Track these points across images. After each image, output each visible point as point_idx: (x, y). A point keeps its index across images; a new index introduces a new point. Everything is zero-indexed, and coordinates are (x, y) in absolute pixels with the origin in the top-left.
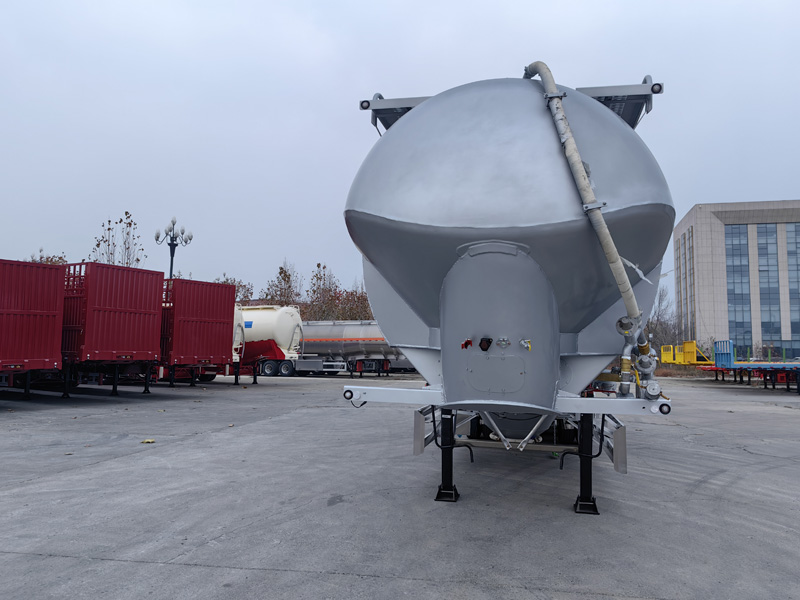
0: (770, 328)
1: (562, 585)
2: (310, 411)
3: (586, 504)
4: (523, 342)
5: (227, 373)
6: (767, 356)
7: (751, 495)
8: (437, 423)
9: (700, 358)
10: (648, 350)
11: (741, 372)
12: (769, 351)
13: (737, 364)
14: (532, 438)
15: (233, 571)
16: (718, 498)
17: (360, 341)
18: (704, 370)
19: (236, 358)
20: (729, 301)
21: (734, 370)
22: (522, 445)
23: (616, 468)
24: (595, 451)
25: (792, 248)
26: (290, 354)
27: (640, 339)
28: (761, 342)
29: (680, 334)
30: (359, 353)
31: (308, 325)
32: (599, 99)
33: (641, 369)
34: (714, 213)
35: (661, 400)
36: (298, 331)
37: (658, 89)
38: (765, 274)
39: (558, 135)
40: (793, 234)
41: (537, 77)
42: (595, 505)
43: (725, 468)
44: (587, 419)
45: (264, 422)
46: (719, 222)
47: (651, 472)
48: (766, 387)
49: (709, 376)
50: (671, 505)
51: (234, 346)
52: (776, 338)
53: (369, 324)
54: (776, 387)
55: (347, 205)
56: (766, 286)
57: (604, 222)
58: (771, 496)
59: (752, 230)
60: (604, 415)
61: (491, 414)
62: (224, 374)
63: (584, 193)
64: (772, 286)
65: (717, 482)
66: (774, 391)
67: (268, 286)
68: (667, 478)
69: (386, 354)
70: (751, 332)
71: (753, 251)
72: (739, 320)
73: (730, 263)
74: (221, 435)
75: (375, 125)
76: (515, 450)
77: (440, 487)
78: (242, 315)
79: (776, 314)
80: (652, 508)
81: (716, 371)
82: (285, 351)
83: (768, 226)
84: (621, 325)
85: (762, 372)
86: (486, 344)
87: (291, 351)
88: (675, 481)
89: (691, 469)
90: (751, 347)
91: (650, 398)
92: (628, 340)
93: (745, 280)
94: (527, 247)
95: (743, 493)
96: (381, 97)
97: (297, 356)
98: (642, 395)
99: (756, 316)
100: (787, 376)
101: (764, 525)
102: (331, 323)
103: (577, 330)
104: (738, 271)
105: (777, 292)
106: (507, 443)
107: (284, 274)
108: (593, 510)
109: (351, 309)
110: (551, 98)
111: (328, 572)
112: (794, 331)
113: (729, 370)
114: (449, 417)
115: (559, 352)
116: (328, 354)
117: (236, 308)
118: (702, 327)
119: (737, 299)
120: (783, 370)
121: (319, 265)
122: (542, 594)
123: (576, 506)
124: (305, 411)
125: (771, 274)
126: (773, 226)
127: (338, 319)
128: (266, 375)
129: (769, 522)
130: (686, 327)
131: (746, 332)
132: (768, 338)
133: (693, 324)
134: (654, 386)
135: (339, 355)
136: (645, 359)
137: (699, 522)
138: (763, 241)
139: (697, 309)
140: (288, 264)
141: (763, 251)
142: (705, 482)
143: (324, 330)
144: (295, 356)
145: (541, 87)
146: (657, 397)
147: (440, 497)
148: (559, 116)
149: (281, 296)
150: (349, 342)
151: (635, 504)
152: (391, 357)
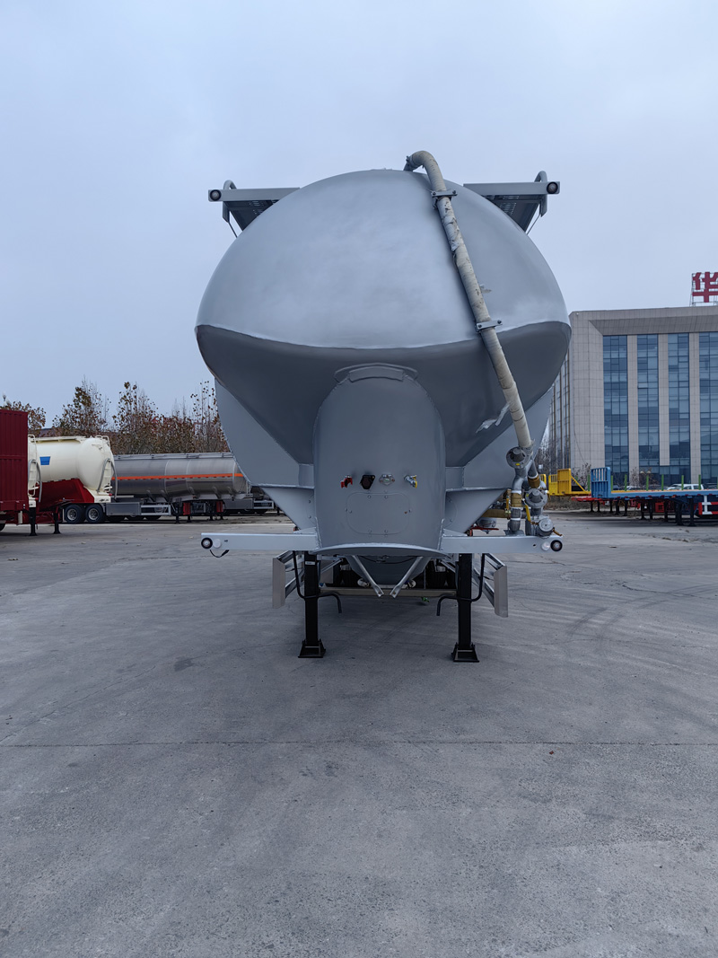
0: (648, 453)
1: (447, 737)
2: (134, 564)
3: (465, 651)
4: (408, 478)
5: (21, 521)
6: (644, 484)
7: (632, 632)
8: (299, 571)
9: (575, 488)
10: (539, 483)
11: (618, 502)
12: (648, 478)
13: (615, 494)
14: (406, 583)
15: (77, 749)
16: (600, 638)
17: (186, 479)
18: (579, 500)
19: (32, 502)
20: (606, 423)
21: (611, 500)
22: (395, 591)
23: (497, 612)
24: (475, 594)
25: (674, 362)
26: (101, 497)
27: (531, 472)
28: (638, 468)
29: (554, 461)
30: (187, 492)
31: (119, 460)
32: (488, 198)
33: (531, 504)
34: (592, 321)
35: (554, 536)
36: (108, 467)
37: (554, 188)
38: (645, 392)
39: (448, 241)
40: (675, 347)
41: (421, 170)
42: (474, 652)
43: (605, 606)
44: (466, 559)
45: (79, 579)
46: (598, 332)
47: (529, 615)
48: (643, 518)
49: (583, 507)
50: (553, 648)
51: (30, 488)
52: (653, 463)
53: (197, 458)
54: (654, 517)
55: (199, 319)
56: (645, 405)
57: (498, 343)
58: (652, 633)
59: (632, 342)
60: (484, 555)
61: (361, 558)
62: (17, 523)
63: (477, 310)
64: (651, 405)
65: (598, 622)
66: (651, 523)
67: (64, 412)
68: (546, 619)
69: (220, 493)
70: (628, 457)
71: (632, 366)
72: (616, 444)
73: (608, 380)
74: (26, 597)
75: (227, 220)
76: (387, 597)
77: (304, 642)
78: (37, 449)
79: (655, 437)
80: (533, 652)
81: (592, 502)
82: (93, 493)
83: (649, 337)
84: (513, 457)
85: (639, 501)
86: (367, 481)
87: (101, 493)
88: (554, 623)
89: (571, 609)
90: (628, 473)
91: (541, 534)
92: (519, 473)
93: (623, 399)
94: (415, 371)
95: (625, 631)
96: (232, 186)
97: (109, 498)
98: (533, 531)
99: (634, 439)
100: (666, 504)
101: (647, 662)
102: (148, 456)
103: (463, 463)
104: (615, 389)
105: (656, 411)
106: (379, 590)
107: (82, 396)
108: (472, 657)
109: (171, 439)
110: (440, 197)
111: (189, 743)
112: (672, 456)
113: (606, 500)
114: (313, 563)
115: (445, 488)
116: (147, 495)
117: (29, 440)
118: (577, 453)
119: (615, 421)
120: (662, 498)
121: (127, 385)
122: (427, 747)
123: (453, 654)
124: (126, 564)
125: (651, 392)
126: (655, 337)
127: (155, 451)
128: (69, 522)
129: (651, 660)
130: (560, 453)
131: (622, 458)
132: (645, 463)
133: (568, 449)
134: (546, 521)
135: (161, 495)
136: (536, 492)
137: (582, 663)
138: (644, 355)
139: (572, 433)
140: (88, 384)
141: (643, 366)
142: (585, 621)
143: (141, 464)
144: (107, 498)
145: (428, 183)
146: (549, 533)
147: (304, 653)
148: (450, 218)
149: (81, 423)
150: (172, 480)
151: (515, 649)
152: (226, 497)
